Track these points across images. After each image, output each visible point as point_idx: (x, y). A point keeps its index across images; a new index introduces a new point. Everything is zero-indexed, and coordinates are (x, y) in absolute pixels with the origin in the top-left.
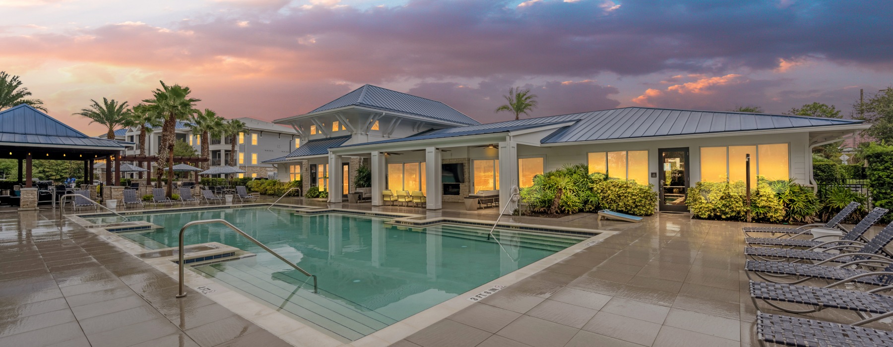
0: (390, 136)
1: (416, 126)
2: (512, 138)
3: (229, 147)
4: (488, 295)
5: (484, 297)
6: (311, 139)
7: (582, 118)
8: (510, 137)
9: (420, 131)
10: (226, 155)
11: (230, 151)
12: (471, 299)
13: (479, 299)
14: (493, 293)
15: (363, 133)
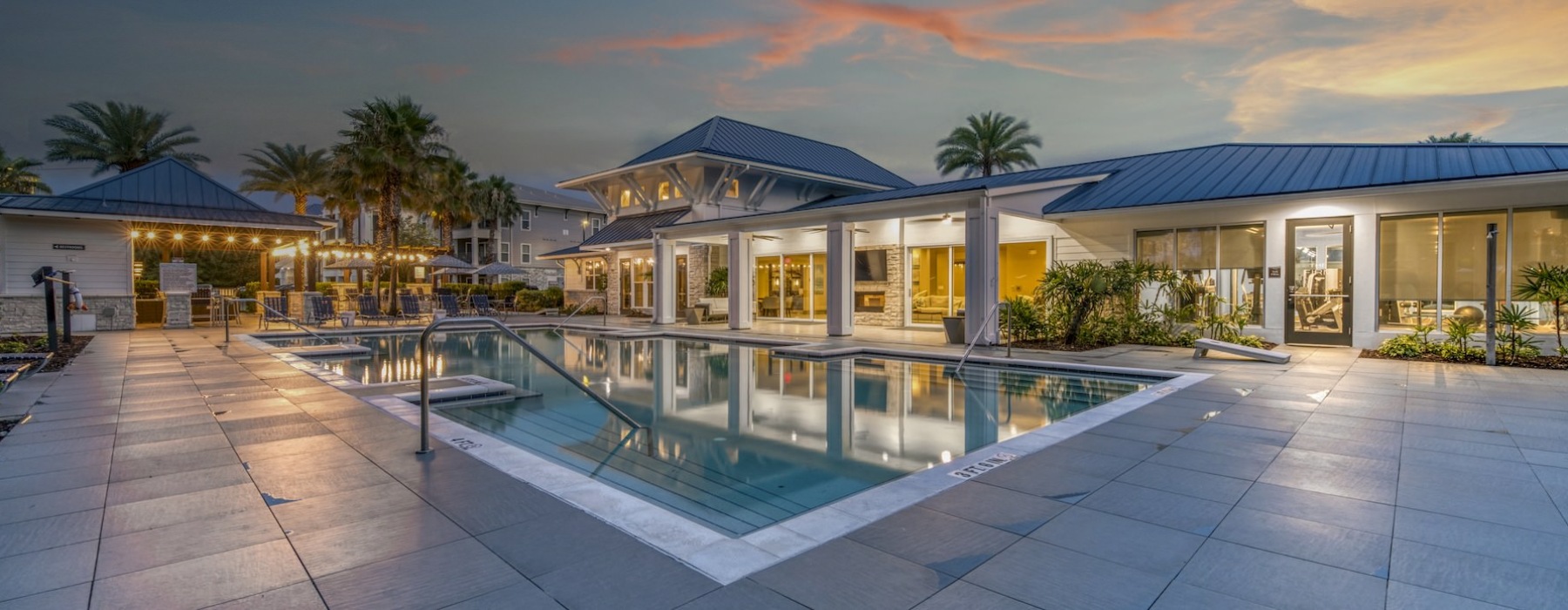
0: (758, 208)
1: (804, 190)
2: (990, 200)
3: (486, 233)
4: (988, 469)
5: (980, 472)
6: (622, 214)
7: (1120, 168)
8: (988, 198)
9: (810, 200)
10: (481, 246)
11: (486, 240)
12: (957, 474)
13: (973, 475)
14: (996, 465)
15: (711, 202)
